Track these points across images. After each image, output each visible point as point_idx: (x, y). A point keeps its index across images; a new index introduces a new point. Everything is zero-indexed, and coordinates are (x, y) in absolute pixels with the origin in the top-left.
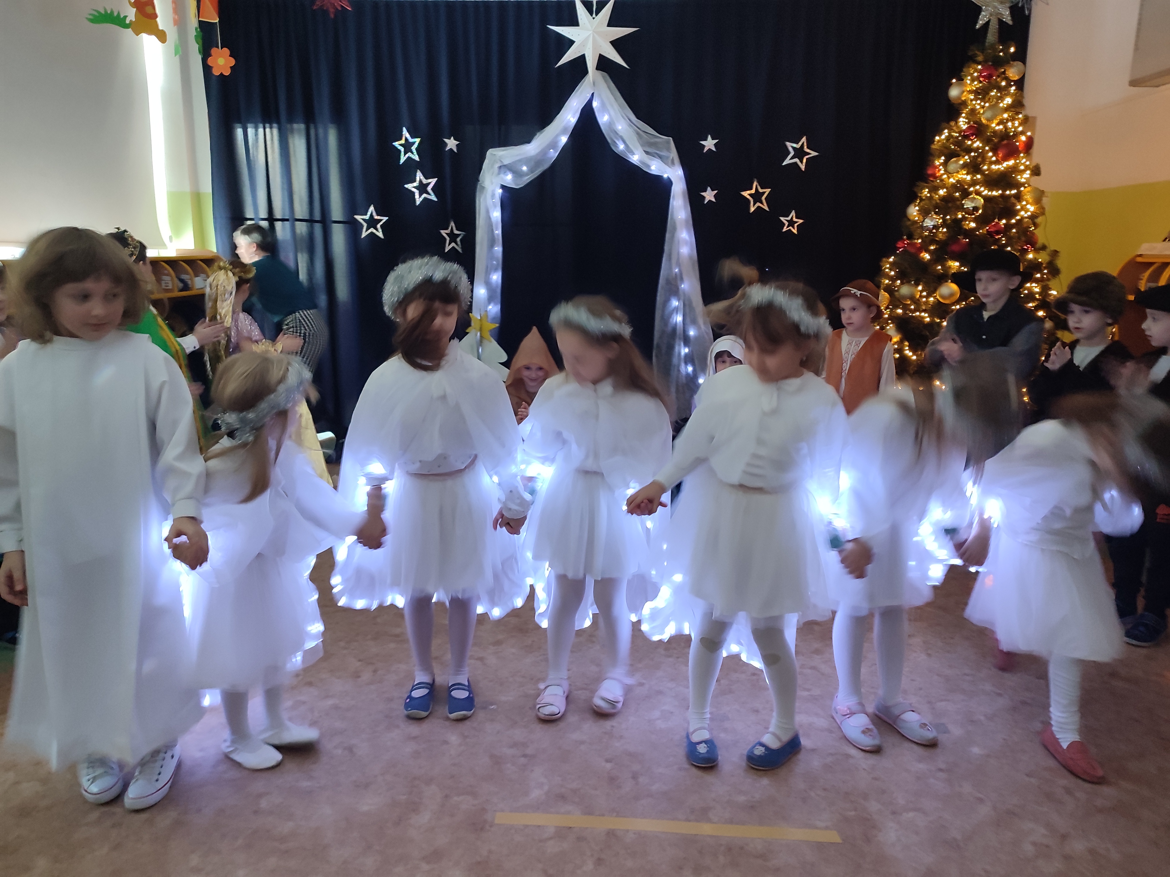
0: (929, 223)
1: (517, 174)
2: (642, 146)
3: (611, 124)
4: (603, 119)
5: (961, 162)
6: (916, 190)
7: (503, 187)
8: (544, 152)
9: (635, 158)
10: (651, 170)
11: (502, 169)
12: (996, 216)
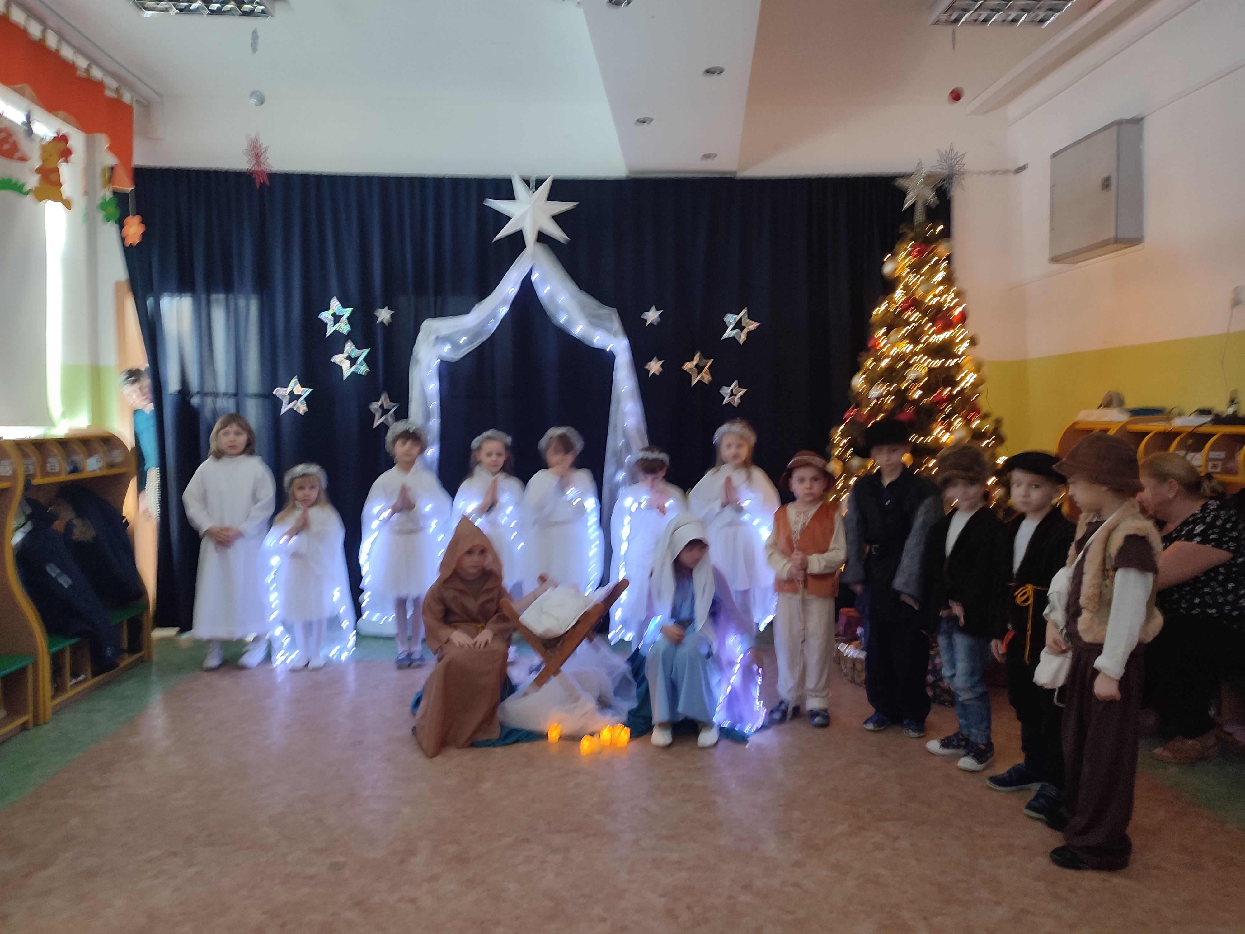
0: (875, 392)
1: (456, 346)
2: (585, 317)
3: (551, 297)
4: (544, 291)
5: (901, 334)
7: (441, 360)
8: (484, 324)
9: (578, 330)
10: (593, 343)
11: (439, 340)
12: (940, 385)
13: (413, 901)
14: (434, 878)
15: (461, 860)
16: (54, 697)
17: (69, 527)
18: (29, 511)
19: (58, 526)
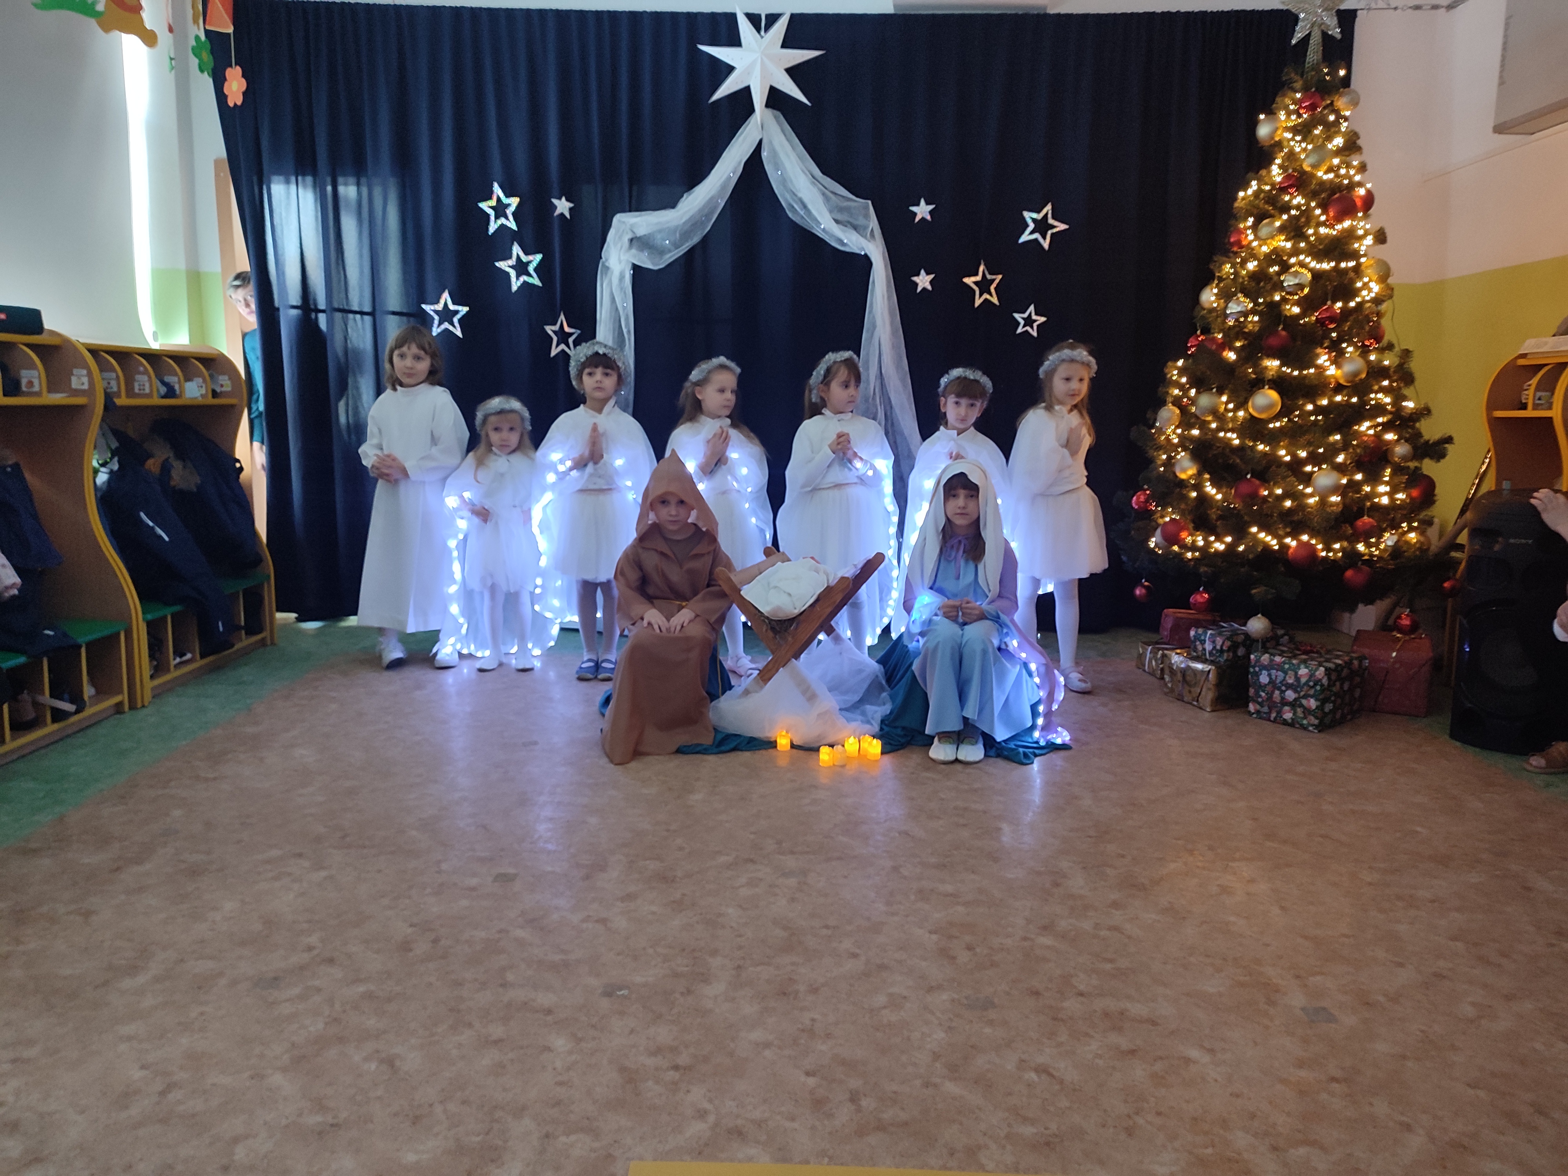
0: (1233, 308)
1: (657, 250)
2: (831, 212)
3: (786, 180)
4: (775, 174)
5: (1278, 224)
7: (636, 268)
8: (693, 221)
9: (821, 228)
10: (840, 245)
11: (633, 242)
12: (1329, 297)
13: (603, 921)
14: (629, 897)
15: (665, 879)
16: (152, 677)
17: (166, 468)
18: (114, 444)
19: (153, 465)
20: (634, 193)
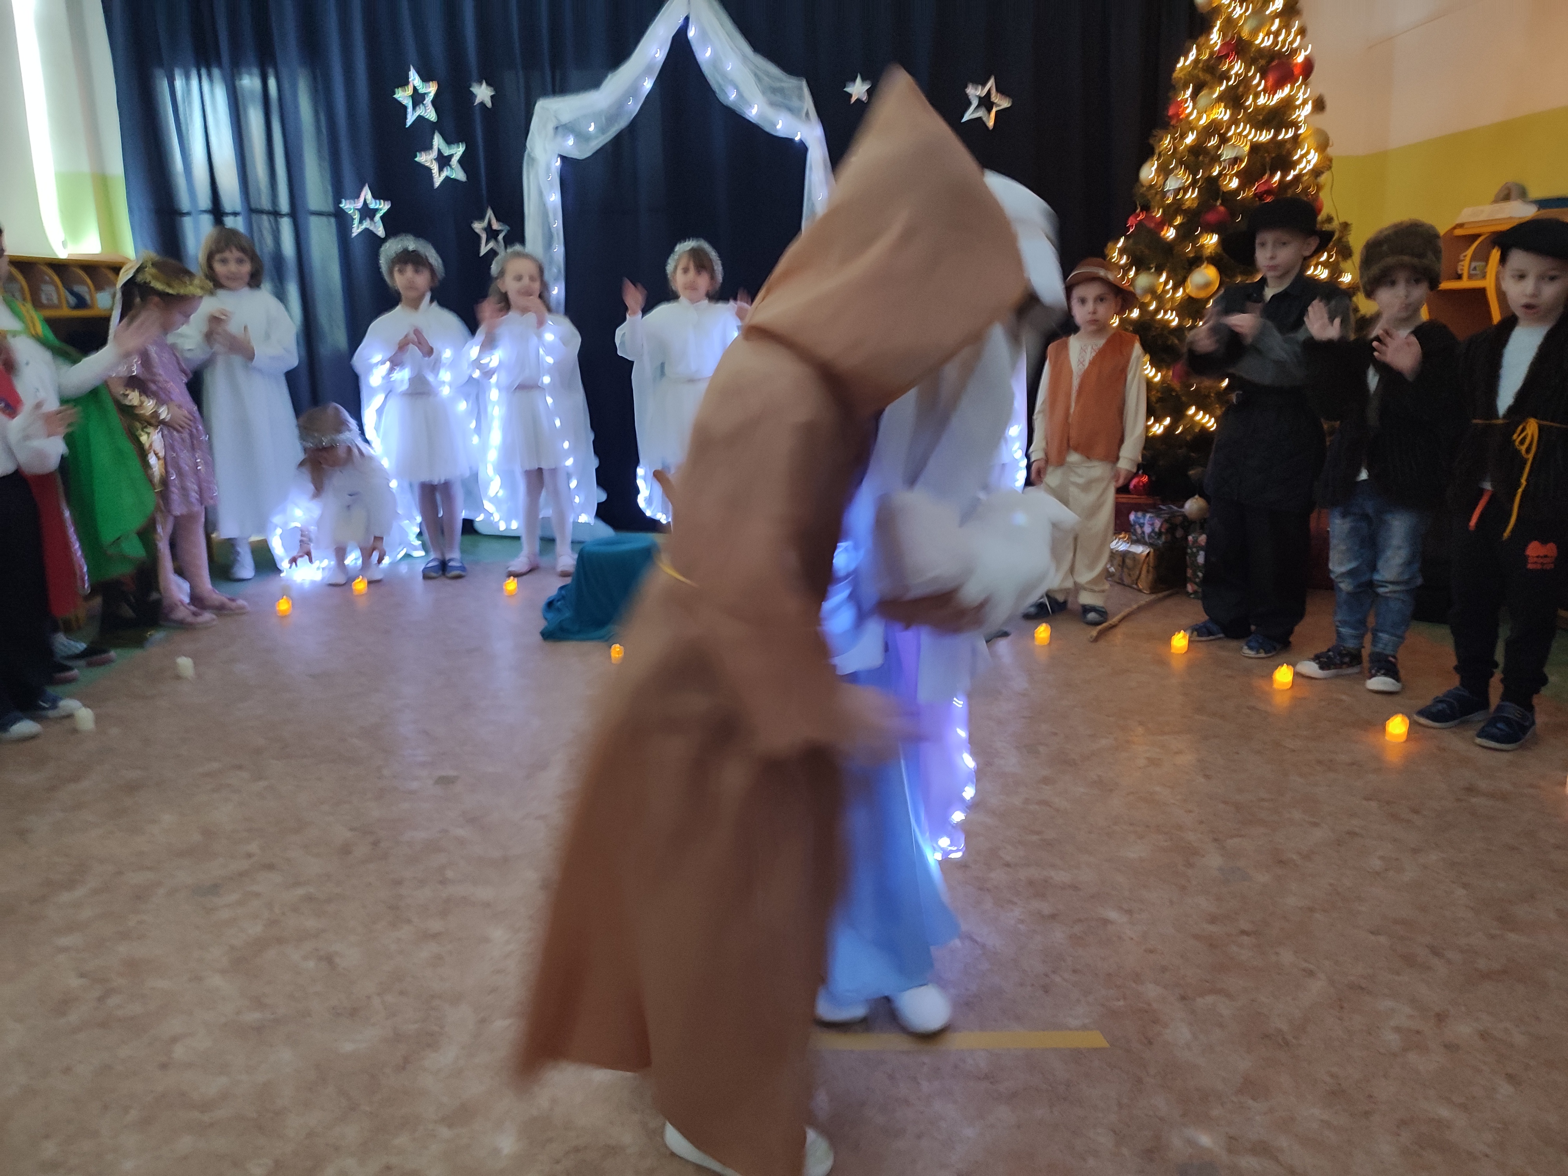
0: (1172, 184)
1: (582, 137)
2: (764, 93)
3: (715, 61)
4: (704, 55)
5: (1215, 96)
6: (1151, 141)
7: (564, 158)
8: (620, 105)
9: (754, 112)
10: (776, 130)
11: (560, 129)
12: (1268, 168)
20: (558, 78)
